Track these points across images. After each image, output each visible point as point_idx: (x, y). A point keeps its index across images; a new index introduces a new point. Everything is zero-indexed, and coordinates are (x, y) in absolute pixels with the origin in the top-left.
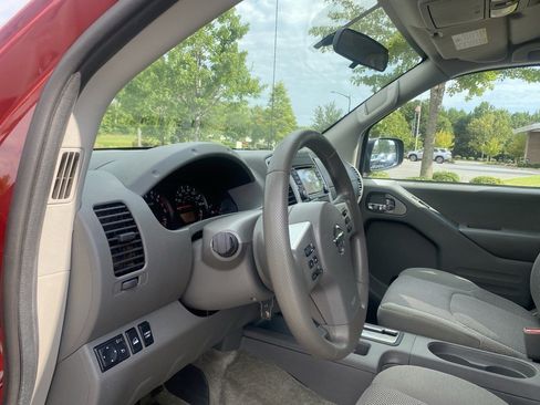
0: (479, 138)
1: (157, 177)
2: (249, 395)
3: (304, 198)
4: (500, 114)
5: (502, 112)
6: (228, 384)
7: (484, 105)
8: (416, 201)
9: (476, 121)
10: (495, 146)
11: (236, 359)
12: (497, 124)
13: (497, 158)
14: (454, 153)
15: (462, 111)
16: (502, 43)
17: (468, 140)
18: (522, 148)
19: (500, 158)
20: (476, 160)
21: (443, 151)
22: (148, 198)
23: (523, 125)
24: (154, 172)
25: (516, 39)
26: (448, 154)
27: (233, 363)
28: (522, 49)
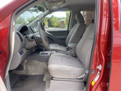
0: (53, 23)
1: (20, 29)
2: (31, 65)
3: (35, 32)
4: (56, 18)
5: (56, 17)
6: (27, 65)
7: (53, 16)
8: (49, 33)
9: (51, 19)
10: (56, 25)
11: (27, 61)
12: (55, 20)
13: (56, 27)
14: (48, 26)
15: (49, 17)
16: (59, 8)
17: (51, 23)
18: (60, 25)
19: (57, 27)
20: (53, 27)
21: (46, 26)
22: (20, 32)
23: (60, 20)
24: (19, 28)
25: (60, 8)
26: (47, 27)
27: (27, 62)
28: (61, 9)
